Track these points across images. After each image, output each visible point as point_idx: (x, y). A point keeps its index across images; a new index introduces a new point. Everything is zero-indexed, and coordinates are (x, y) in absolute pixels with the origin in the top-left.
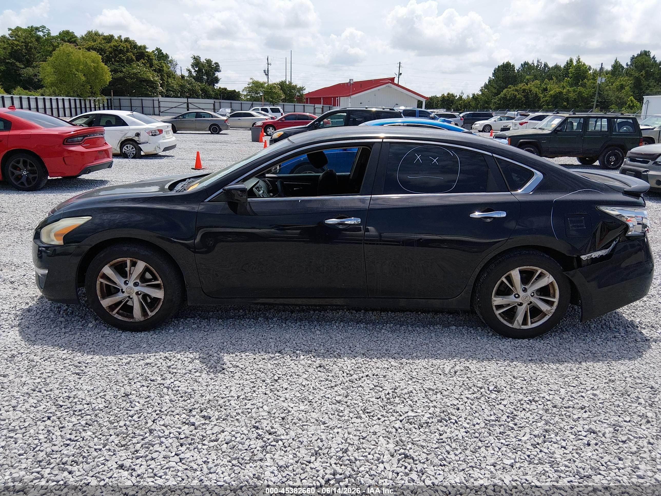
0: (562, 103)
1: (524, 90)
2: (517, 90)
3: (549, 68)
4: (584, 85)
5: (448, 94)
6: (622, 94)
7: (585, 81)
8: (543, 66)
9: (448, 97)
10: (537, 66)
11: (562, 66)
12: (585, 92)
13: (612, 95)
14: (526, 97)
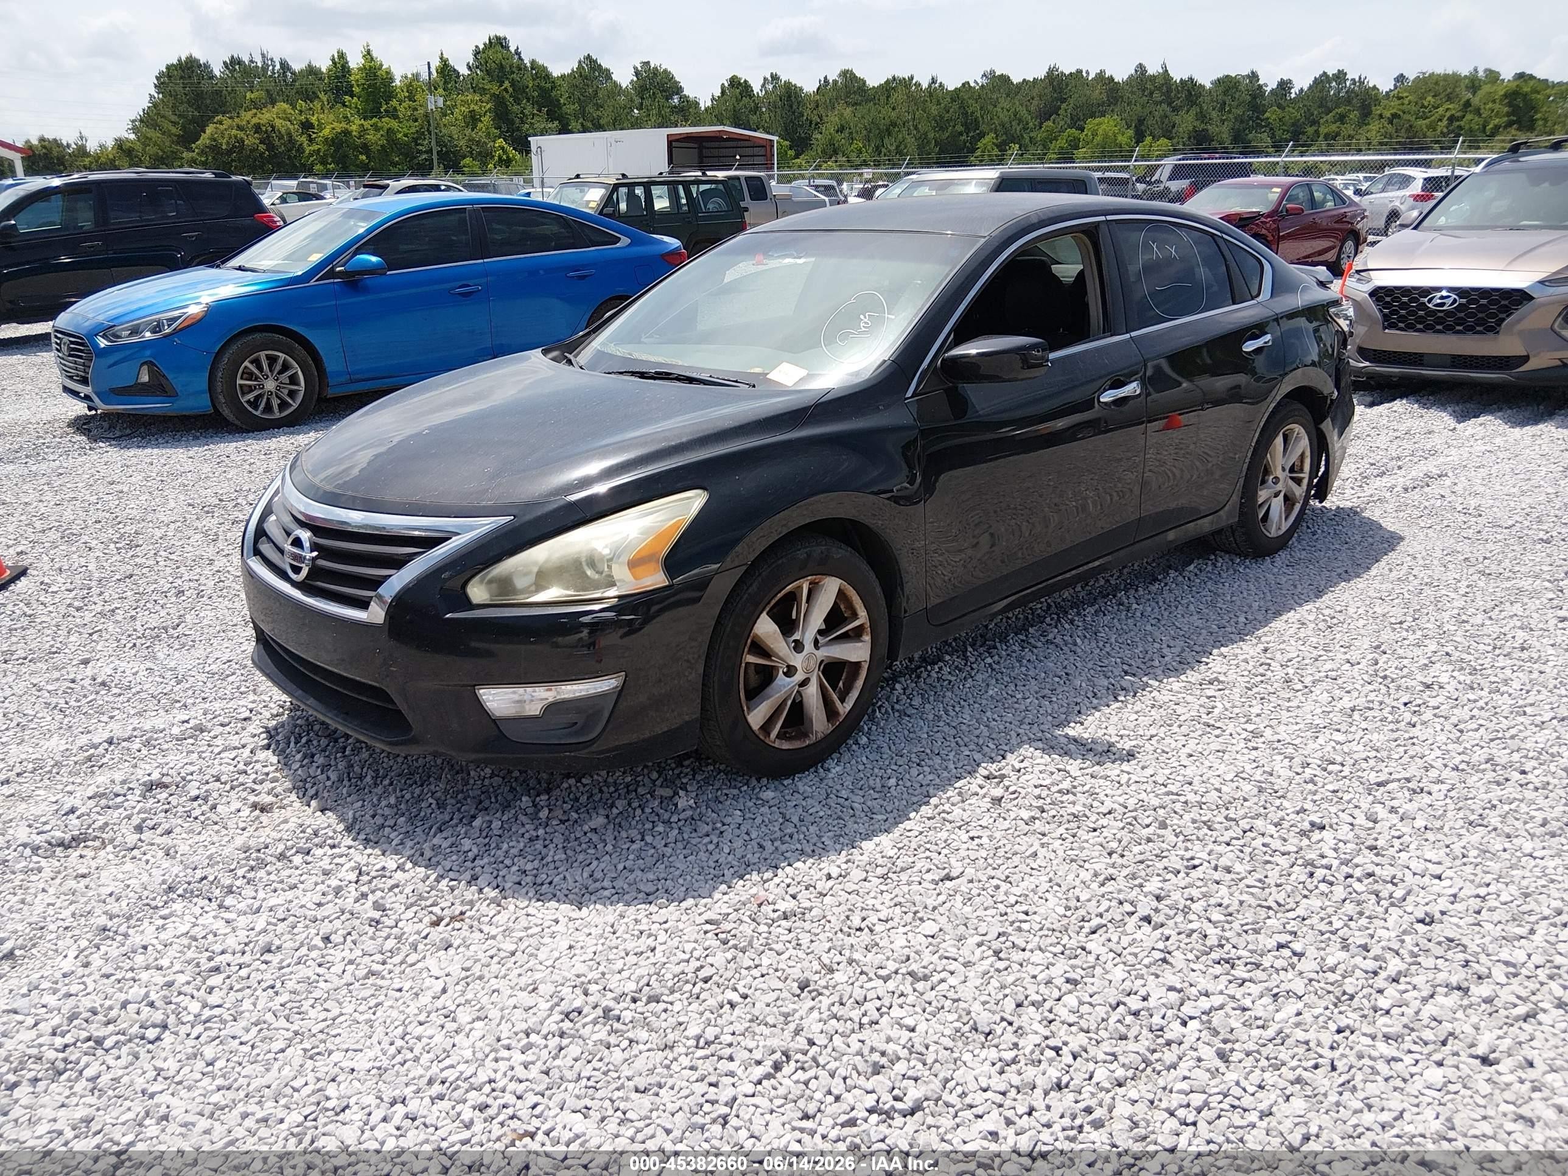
0: (357, 157)
1: (257, 128)
2: (240, 128)
3: (293, 73)
4: (393, 114)
5: (42, 140)
6: (479, 134)
7: (394, 103)
8: (278, 67)
9: (44, 147)
10: (265, 68)
11: (324, 70)
12: (403, 130)
13: (460, 138)
14: (266, 140)
